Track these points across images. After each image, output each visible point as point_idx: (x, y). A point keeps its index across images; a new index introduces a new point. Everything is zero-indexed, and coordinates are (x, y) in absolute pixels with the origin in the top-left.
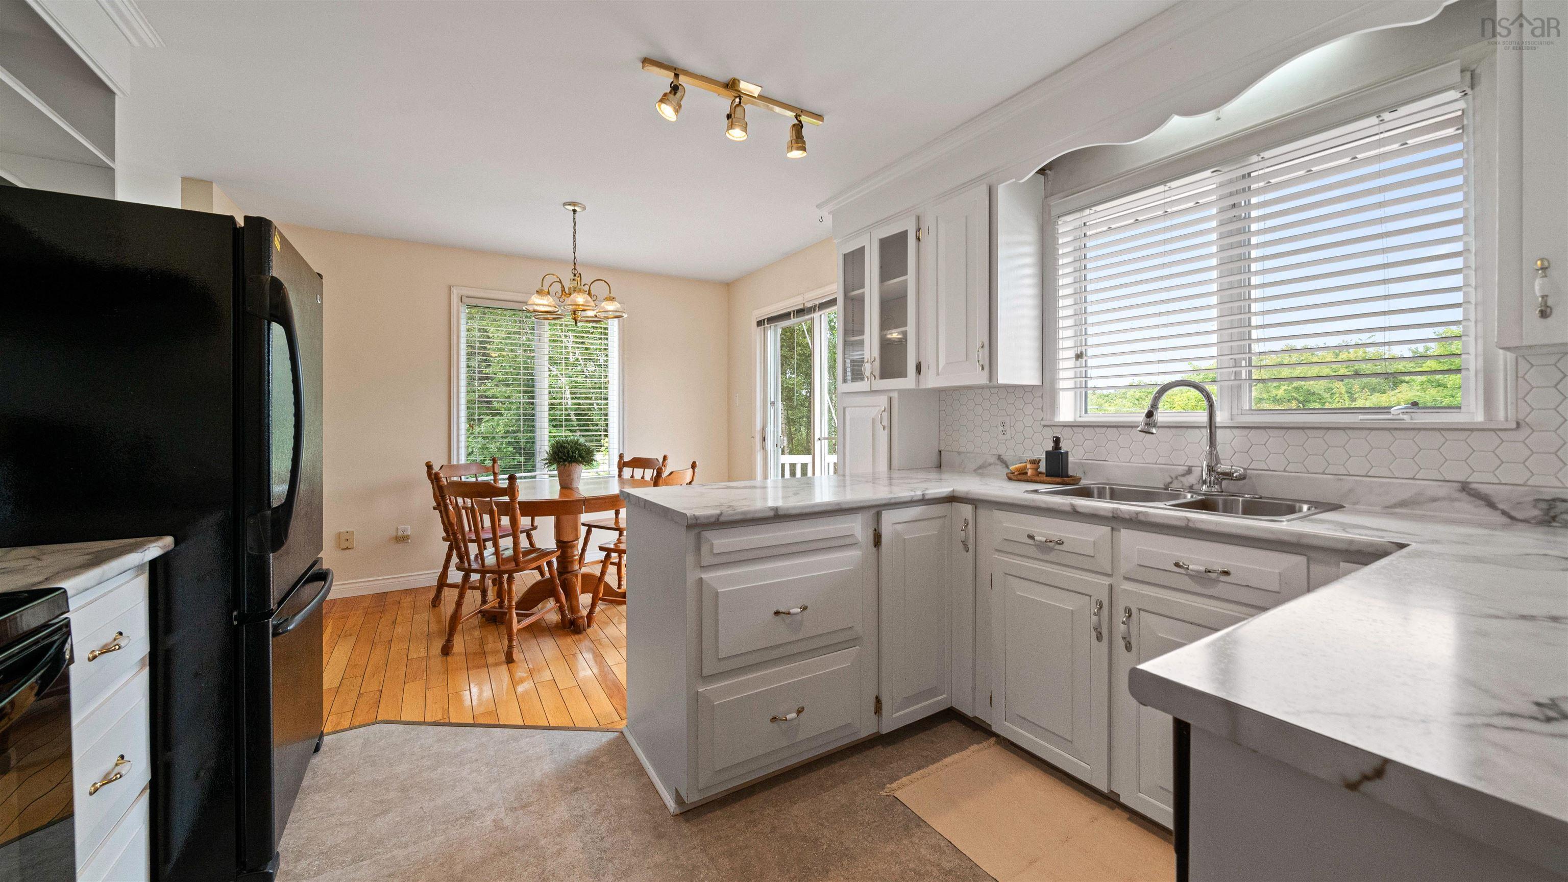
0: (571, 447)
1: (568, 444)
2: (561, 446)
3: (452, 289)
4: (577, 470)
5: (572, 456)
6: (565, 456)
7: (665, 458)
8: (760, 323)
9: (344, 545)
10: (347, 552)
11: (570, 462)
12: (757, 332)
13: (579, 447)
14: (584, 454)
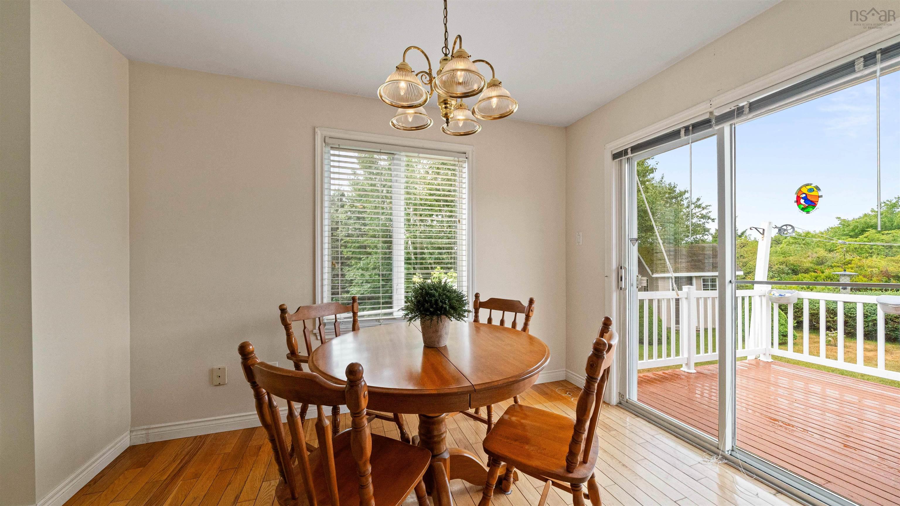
0: (439, 295)
1: (435, 290)
2: (427, 294)
3: (316, 129)
4: (446, 324)
5: (442, 307)
6: (432, 307)
7: (531, 301)
8: (616, 156)
9: (217, 381)
10: (218, 387)
11: (439, 316)
12: (611, 165)
13: (448, 294)
14: (456, 304)
